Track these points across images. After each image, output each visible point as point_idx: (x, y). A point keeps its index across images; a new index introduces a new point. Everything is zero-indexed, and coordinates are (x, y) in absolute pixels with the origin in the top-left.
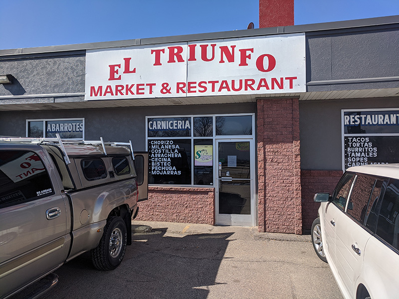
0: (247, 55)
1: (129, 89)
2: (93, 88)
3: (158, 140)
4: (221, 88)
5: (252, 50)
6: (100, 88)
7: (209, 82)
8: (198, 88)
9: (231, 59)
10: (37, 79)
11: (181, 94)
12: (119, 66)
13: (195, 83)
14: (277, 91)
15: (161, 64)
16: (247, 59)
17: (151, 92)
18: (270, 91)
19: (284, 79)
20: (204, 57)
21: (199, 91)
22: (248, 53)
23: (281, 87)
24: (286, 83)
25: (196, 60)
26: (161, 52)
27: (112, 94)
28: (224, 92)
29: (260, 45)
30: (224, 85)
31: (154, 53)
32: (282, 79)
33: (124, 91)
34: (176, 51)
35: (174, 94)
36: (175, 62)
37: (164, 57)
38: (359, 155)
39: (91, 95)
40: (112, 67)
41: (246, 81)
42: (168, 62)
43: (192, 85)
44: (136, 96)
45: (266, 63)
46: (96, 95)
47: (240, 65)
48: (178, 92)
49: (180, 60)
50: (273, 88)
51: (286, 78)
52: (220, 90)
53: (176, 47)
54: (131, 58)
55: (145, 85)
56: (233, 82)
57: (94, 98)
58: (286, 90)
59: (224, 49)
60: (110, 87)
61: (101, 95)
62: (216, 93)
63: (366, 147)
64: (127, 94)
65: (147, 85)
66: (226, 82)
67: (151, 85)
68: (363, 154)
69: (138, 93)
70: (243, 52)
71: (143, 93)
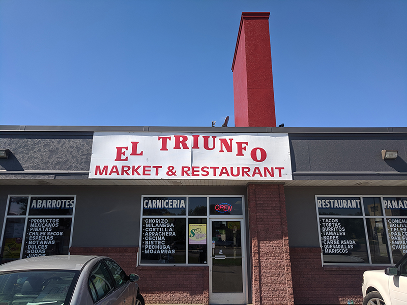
0: (243, 147)
1: (135, 170)
2: (98, 167)
3: (152, 219)
4: (221, 173)
5: (247, 143)
6: (106, 167)
7: (211, 168)
8: (201, 172)
9: (229, 149)
10: (38, 155)
11: (185, 177)
12: (127, 148)
13: (199, 167)
14: (269, 178)
15: (167, 150)
16: (243, 150)
17: (157, 174)
18: (263, 178)
19: (274, 169)
20: (206, 146)
21: (202, 175)
22: (244, 145)
23: (272, 175)
24: (276, 172)
25: (199, 148)
26: (168, 139)
27: (118, 174)
28: (224, 177)
29: (253, 141)
30: (224, 171)
31: (161, 139)
32: (272, 168)
33: (130, 172)
34: (181, 139)
35: (179, 176)
36: (180, 148)
37: (171, 143)
38: (331, 234)
39: (96, 174)
40: (119, 149)
41: (243, 168)
42: (174, 148)
43: (195, 169)
44: (142, 177)
45: (259, 155)
46: (101, 174)
47: (237, 155)
48: (183, 175)
49: (185, 147)
50: (265, 176)
51: (276, 168)
52: (220, 175)
53: (181, 136)
54: (138, 143)
55: (152, 167)
56: (232, 168)
57: (98, 176)
58: (276, 178)
59: (223, 141)
60: (116, 167)
61: (106, 174)
62: (218, 177)
63: (336, 227)
64: (133, 174)
65: (153, 167)
66: (225, 168)
67: (157, 168)
68: (335, 233)
69: (144, 174)
70: (239, 144)
71: (150, 174)
